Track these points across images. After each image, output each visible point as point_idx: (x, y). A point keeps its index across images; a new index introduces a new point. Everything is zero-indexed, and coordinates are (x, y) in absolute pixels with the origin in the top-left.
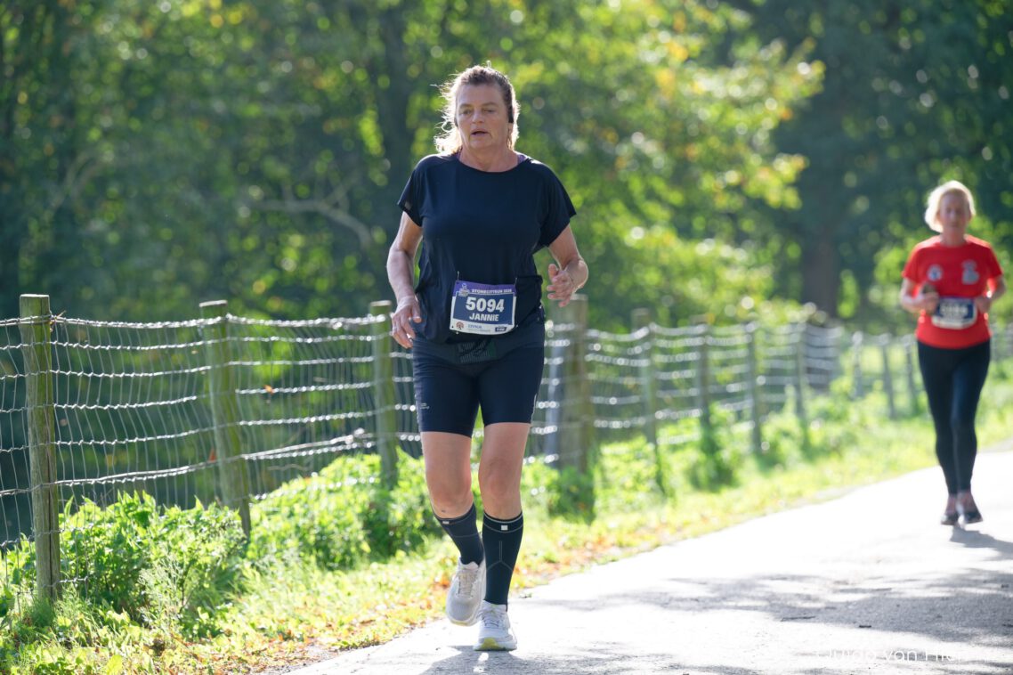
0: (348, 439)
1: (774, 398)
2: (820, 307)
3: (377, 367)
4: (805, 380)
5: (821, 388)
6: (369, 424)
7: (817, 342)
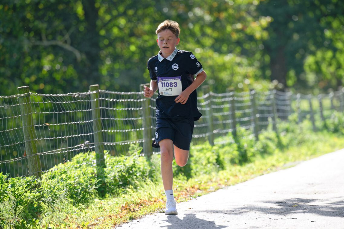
0: (82, 145)
1: (264, 123)
2: (280, 81)
3: (93, 114)
4: (276, 115)
5: (284, 118)
6: (91, 139)
7: (281, 98)
